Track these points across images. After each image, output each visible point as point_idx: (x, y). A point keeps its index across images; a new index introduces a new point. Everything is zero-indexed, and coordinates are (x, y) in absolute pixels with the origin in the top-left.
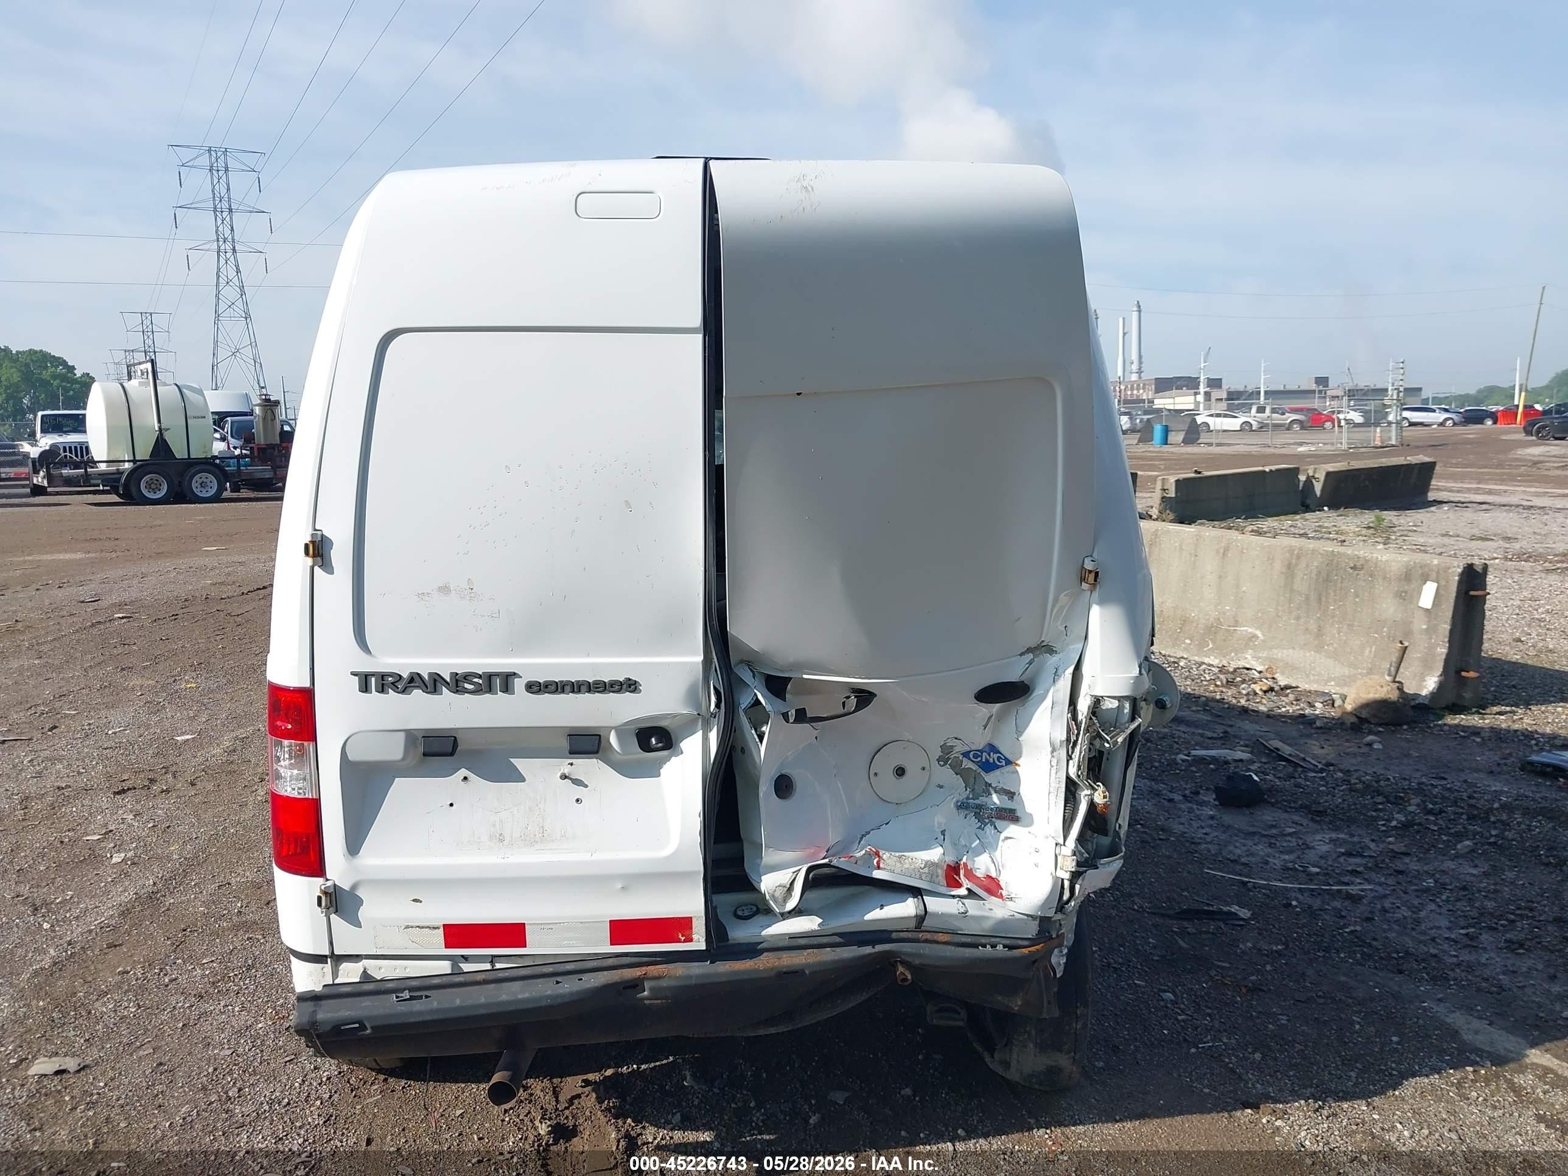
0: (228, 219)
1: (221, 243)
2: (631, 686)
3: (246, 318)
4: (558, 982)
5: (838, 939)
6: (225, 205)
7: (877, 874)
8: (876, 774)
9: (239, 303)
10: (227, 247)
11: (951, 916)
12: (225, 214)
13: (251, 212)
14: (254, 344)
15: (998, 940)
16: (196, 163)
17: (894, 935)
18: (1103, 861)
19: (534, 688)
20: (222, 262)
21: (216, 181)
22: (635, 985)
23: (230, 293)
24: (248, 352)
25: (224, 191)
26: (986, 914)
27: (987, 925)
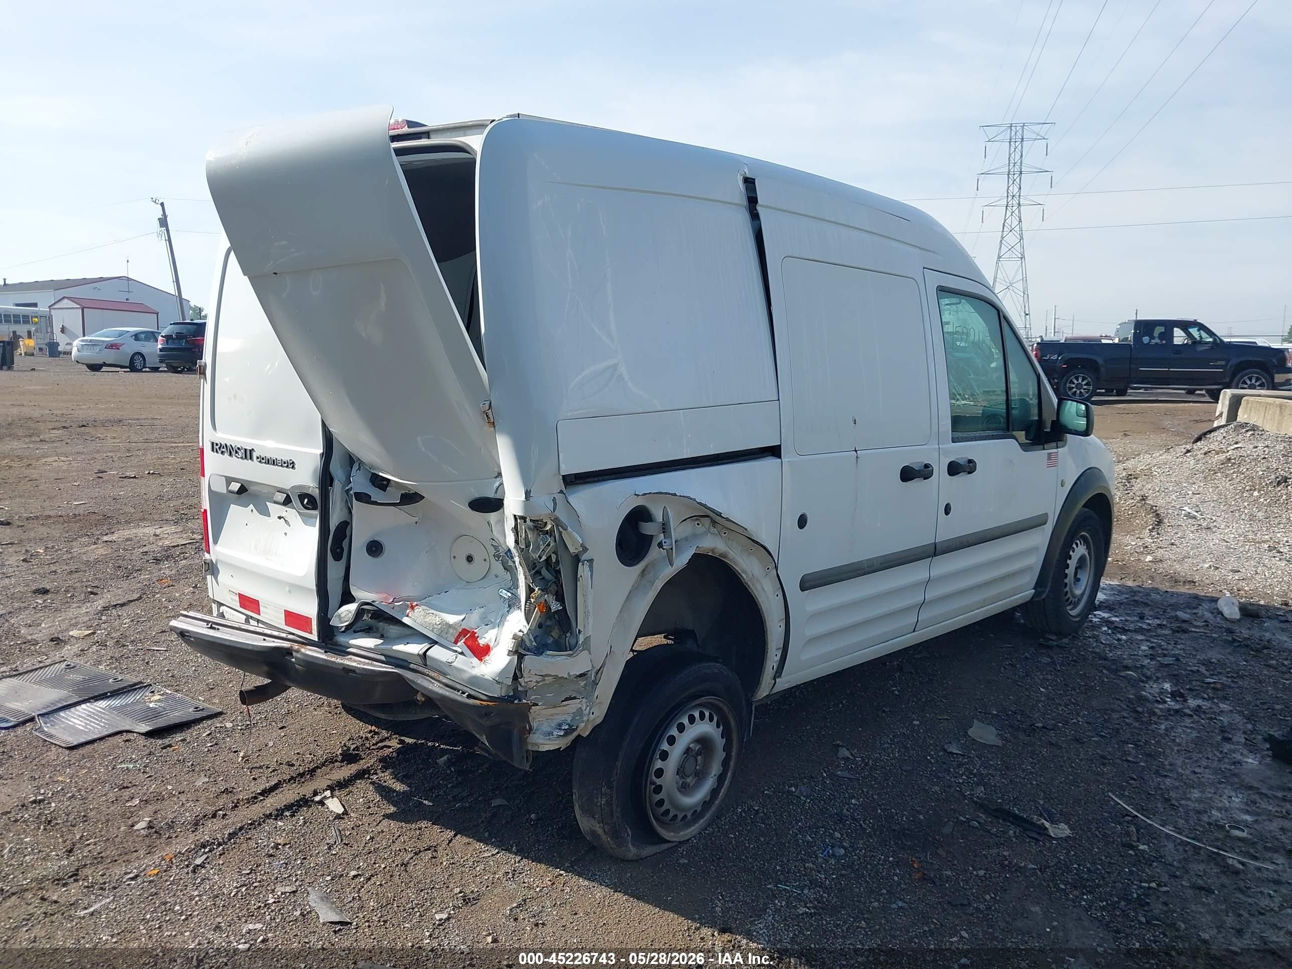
0: (1018, 180)
1: (1009, 199)
2: (291, 465)
3: (1022, 258)
4: (264, 640)
5: (383, 658)
6: (1017, 168)
7: (406, 620)
8: (454, 557)
9: (1018, 247)
10: (1014, 203)
11: (441, 662)
12: (1016, 176)
13: (1037, 172)
14: (1025, 279)
15: (468, 689)
16: (996, 139)
17: (412, 666)
18: (549, 653)
19: (261, 459)
20: (1009, 213)
21: (1012, 150)
22: (289, 652)
23: (1012, 239)
24: (1020, 286)
25: (1018, 157)
26: (465, 668)
27: (466, 676)
